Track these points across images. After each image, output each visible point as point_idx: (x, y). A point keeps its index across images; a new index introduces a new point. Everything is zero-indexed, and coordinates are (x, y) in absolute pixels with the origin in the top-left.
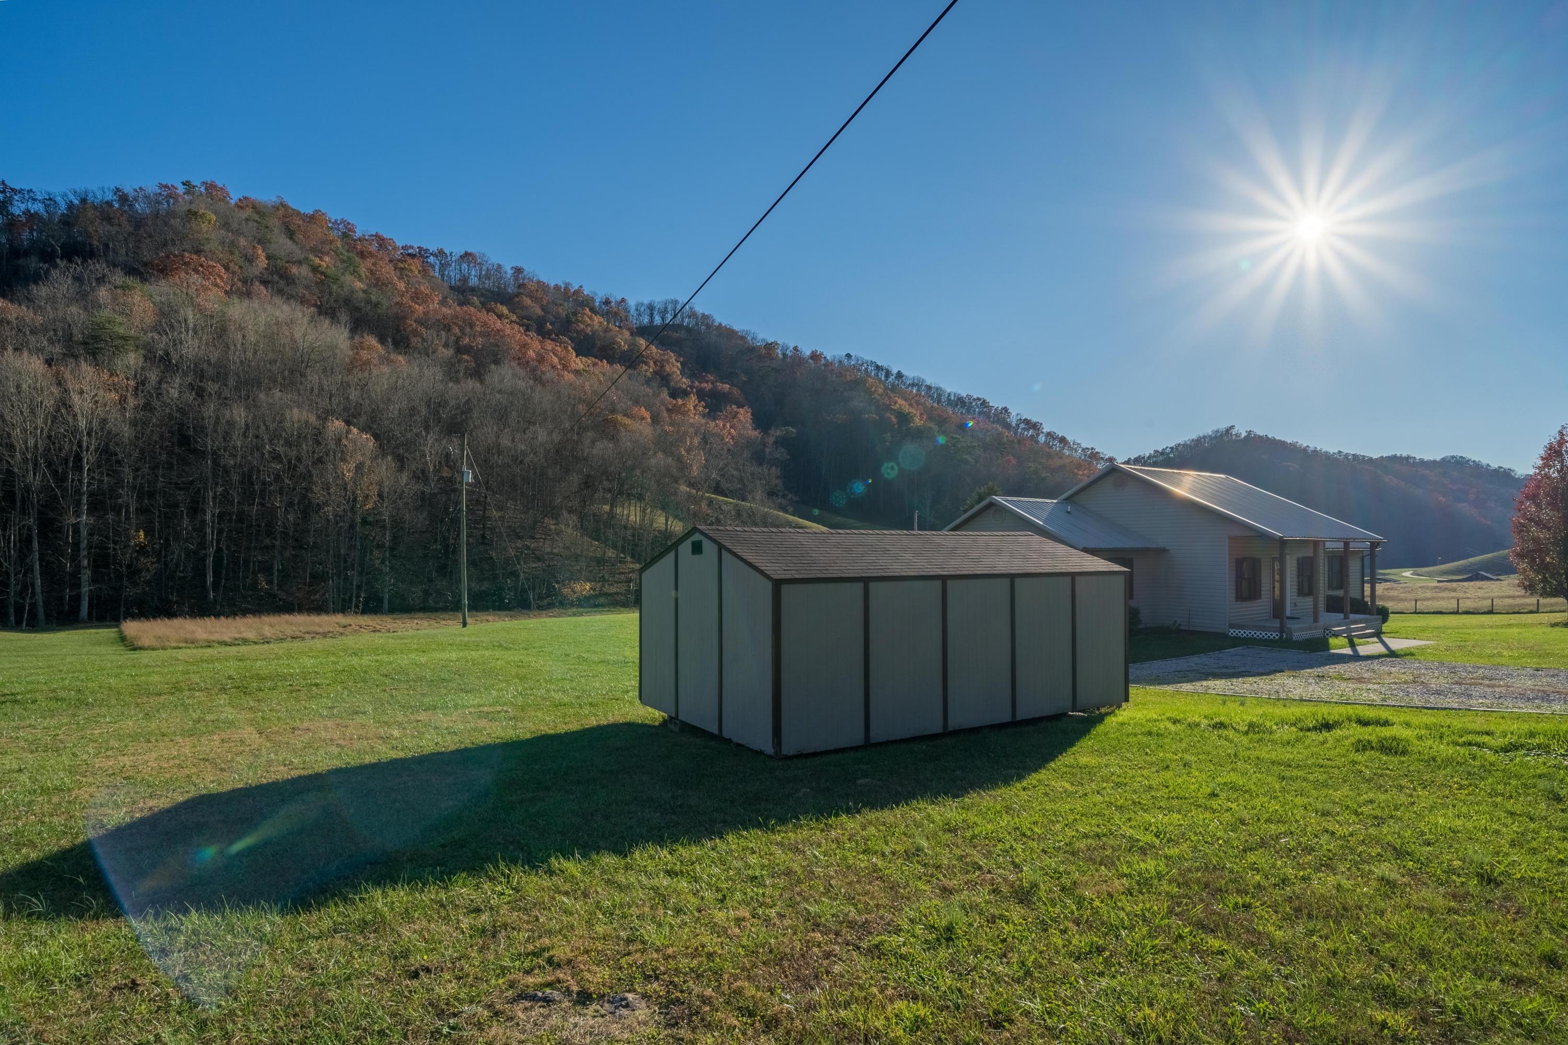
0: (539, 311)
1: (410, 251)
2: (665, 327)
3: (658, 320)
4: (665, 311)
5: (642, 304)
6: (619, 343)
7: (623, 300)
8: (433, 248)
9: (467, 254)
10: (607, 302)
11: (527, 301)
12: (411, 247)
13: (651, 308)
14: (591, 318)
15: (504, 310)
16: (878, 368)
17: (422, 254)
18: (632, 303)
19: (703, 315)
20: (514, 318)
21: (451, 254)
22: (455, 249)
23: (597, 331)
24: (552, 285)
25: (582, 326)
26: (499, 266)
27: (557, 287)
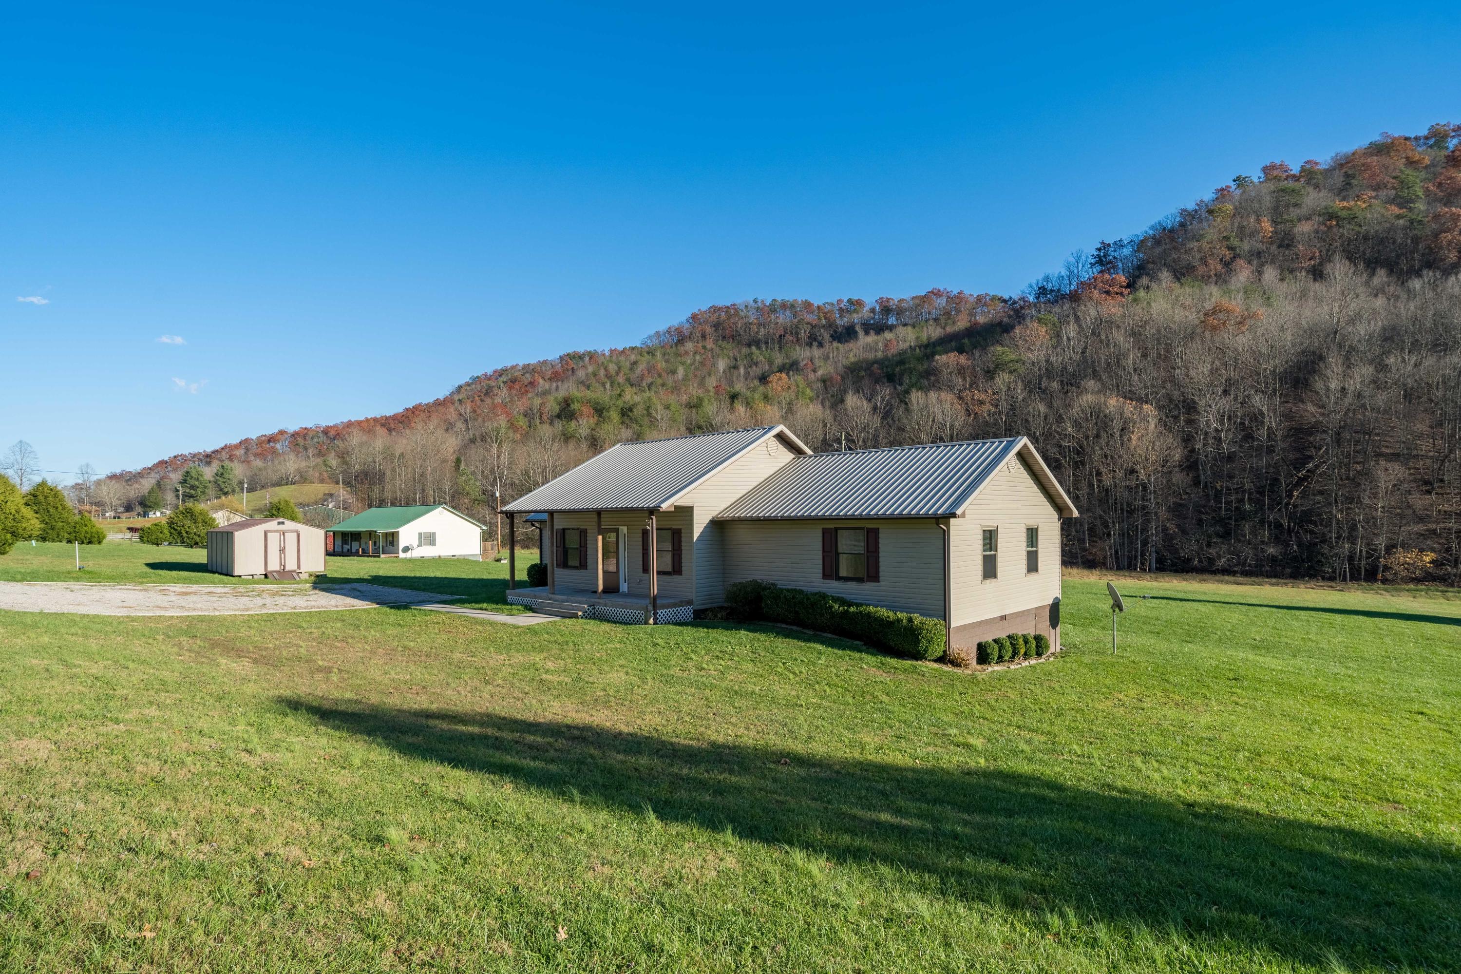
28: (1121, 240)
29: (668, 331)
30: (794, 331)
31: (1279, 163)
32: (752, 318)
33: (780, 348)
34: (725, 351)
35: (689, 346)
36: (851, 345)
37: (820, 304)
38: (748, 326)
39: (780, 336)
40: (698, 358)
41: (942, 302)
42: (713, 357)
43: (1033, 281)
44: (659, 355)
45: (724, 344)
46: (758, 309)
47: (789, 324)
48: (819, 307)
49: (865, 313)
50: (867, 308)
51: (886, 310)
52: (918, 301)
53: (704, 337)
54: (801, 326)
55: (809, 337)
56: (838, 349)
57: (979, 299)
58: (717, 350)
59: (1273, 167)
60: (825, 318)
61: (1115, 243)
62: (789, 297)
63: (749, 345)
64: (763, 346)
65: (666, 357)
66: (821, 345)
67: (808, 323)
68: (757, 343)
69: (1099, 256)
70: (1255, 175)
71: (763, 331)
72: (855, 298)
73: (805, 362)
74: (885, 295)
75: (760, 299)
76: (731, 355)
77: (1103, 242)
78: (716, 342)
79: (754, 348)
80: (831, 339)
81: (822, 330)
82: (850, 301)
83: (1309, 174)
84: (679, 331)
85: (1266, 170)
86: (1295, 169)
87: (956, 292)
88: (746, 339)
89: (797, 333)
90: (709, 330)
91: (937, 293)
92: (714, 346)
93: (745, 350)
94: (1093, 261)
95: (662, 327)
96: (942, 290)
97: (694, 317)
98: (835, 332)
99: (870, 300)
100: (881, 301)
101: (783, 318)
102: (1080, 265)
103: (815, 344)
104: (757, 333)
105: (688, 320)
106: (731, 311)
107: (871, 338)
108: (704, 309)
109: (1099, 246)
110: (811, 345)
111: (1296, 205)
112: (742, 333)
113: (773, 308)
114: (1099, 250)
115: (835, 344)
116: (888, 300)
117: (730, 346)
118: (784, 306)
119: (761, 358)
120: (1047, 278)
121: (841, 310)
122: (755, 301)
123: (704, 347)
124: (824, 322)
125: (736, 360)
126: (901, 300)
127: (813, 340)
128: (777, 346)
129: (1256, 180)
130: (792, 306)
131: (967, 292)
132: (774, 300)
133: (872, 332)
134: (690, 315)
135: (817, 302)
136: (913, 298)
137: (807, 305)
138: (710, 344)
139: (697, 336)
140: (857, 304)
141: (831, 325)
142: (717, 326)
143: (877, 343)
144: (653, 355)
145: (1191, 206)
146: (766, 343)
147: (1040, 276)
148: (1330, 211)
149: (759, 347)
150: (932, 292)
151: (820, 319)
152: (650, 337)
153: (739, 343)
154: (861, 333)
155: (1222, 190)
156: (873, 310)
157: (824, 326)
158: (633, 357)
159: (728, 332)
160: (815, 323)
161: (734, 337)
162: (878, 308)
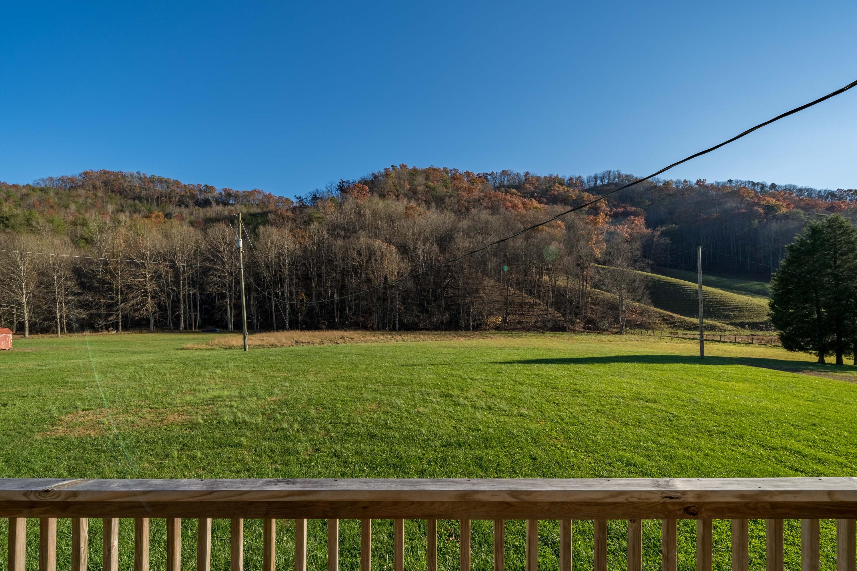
0: (532, 189)
1: (481, 175)
2: (603, 186)
3: (599, 183)
4: (603, 177)
5: (591, 177)
6: (571, 196)
7: (580, 177)
8: (489, 172)
9: (503, 171)
10: (571, 179)
11: (527, 185)
12: (480, 174)
13: (596, 178)
14: (558, 187)
15: (514, 191)
16: (754, 184)
17: (485, 175)
18: (585, 177)
19: (627, 176)
20: (519, 194)
21: (497, 173)
22: (498, 170)
23: (561, 193)
24: (543, 176)
25: (553, 192)
26: (518, 173)
27: (545, 178)
28: (349, 181)
29: (62, 179)
30: (169, 196)
31: (405, 164)
32: (136, 183)
33: (158, 204)
34: (113, 200)
35: (81, 192)
36: (208, 209)
37: (186, 184)
38: (132, 188)
39: (158, 197)
40: (89, 200)
41: (261, 197)
42: (103, 202)
43: (311, 191)
44: (52, 194)
45: (113, 195)
46: (140, 178)
47: (164, 192)
48: (185, 186)
49: (216, 193)
50: (217, 192)
51: (229, 195)
52: (247, 193)
53: (95, 188)
54: (173, 194)
55: (178, 202)
56: (199, 210)
57: (280, 198)
58: (107, 198)
59: (403, 165)
60: (190, 192)
61: (347, 181)
62: (165, 176)
63: (134, 199)
64: (145, 202)
65: (59, 196)
66: (187, 206)
67: (177, 193)
68: (140, 199)
69: (340, 186)
70: (398, 166)
71: (144, 192)
72: (209, 185)
73: (176, 214)
74: (228, 187)
75: (142, 172)
76: (119, 203)
77: (341, 180)
78: (106, 193)
79: (137, 202)
80: (194, 205)
81: (188, 199)
82: (206, 186)
83: (416, 171)
84: (72, 180)
86: (411, 168)
87: (267, 193)
88: (131, 195)
89: (170, 198)
90: (98, 183)
91: (259, 192)
92: (103, 195)
93: (130, 202)
94: (338, 187)
95: (56, 175)
96: (260, 190)
97: (86, 173)
99: (219, 188)
100: (225, 190)
101: (159, 188)
102: (332, 188)
103: (183, 206)
104: (140, 193)
105: (80, 175)
106: (119, 175)
107: (220, 208)
109: (340, 181)
110: (180, 206)
111: (415, 180)
112: (127, 190)
113: (152, 180)
114: (340, 183)
115: (197, 207)
116: (230, 190)
117: (118, 197)
118: (161, 180)
119: (143, 208)
120: (317, 191)
121: (200, 190)
122: (138, 173)
123: (95, 195)
124: (188, 194)
125: (123, 207)
126: (237, 191)
127: (181, 203)
128: (155, 204)
129: (398, 168)
130: (167, 181)
131: (273, 194)
132: (153, 176)
133: (220, 204)
134: (82, 172)
135: (184, 182)
136: (244, 192)
137: (177, 183)
138: (100, 193)
139: (89, 185)
140: (209, 189)
141: (193, 197)
142: (106, 183)
143: (224, 211)
144: (46, 192)
145: (376, 173)
146: (147, 200)
147: (315, 190)
148: (427, 185)
149: (141, 201)
150: (255, 190)
151: (186, 192)
152: (43, 180)
153: (125, 196)
154: (214, 204)
155: (387, 169)
156: (220, 194)
157: (189, 197)
158: (24, 191)
159: (116, 188)
160: (182, 194)
161: (121, 192)
162: (223, 193)
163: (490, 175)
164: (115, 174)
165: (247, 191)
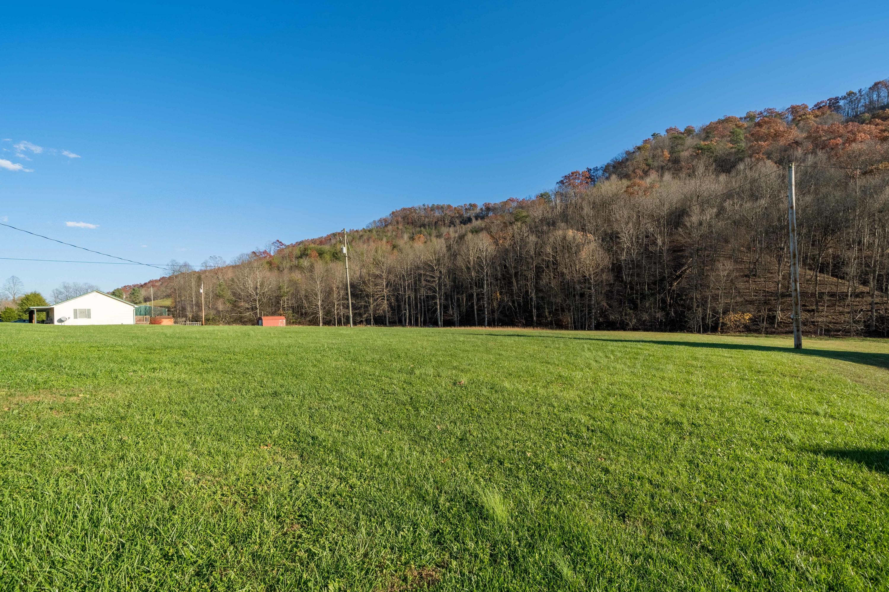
1: (822, 105)
8: (842, 95)
12: (821, 102)
17: (834, 101)
29: (380, 221)
30: (443, 219)
31: (674, 127)
32: (423, 213)
33: (436, 228)
34: (408, 230)
35: (390, 227)
36: (469, 224)
37: (456, 206)
38: (419, 217)
39: (436, 222)
40: (394, 233)
41: (514, 204)
42: (402, 233)
44: (374, 232)
45: (408, 226)
46: (425, 209)
47: (440, 216)
48: (455, 208)
49: (478, 210)
50: (479, 208)
51: (488, 209)
52: (503, 204)
53: (398, 223)
54: (446, 217)
55: (449, 222)
56: (462, 227)
58: (404, 230)
59: (671, 129)
60: (458, 213)
62: (441, 203)
63: (420, 227)
64: (427, 227)
65: (378, 233)
66: (455, 226)
67: (449, 216)
68: (424, 225)
70: (663, 133)
71: (427, 220)
72: (473, 203)
74: (487, 202)
76: (411, 232)
78: (404, 225)
79: (422, 228)
80: (460, 223)
81: (456, 219)
82: (470, 205)
83: (689, 131)
84: (385, 220)
85: (667, 131)
86: (682, 130)
88: (419, 223)
89: (444, 221)
90: (400, 219)
91: (511, 200)
92: (402, 228)
95: (377, 218)
97: (393, 213)
98: (463, 220)
99: (480, 204)
100: (485, 205)
101: (437, 214)
103: (452, 226)
104: (425, 220)
105: (390, 215)
106: (412, 210)
107: (478, 222)
108: (398, 209)
110: (450, 226)
111: (682, 145)
112: (417, 220)
113: (432, 209)
115: (462, 225)
116: (489, 204)
117: (411, 227)
118: (438, 207)
121: (466, 209)
122: (424, 205)
123: (398, 228)
124: (457, 215)
126: (495, 204)
127: (452, 223)
128: (434, 228)
129: (663, 135)
130: (442, 207)
132: (433, 205)
133: (479, 219)
134: (391, 213)
135: (454, 205)
136: (501, 203)
137: (449, 206)
138: (400, 227)
139: (394, 221)
140: (473, 206)
141: (461, 216)
142: (404, 218)
143: (481, 224)
144: (371, 232)
145: (631, 149)
146: (429, 226)
148: (698, 146)
149: (425, 228)
150: (510, 200)
151: (455, 213)
152: (370, 223)
153: (415, 226)
154: (474, 220)
155: (646, 140)
156: (481, 209)
157: (457, 217)
158: (361, 233)
159: (410, 221)
160: (452, 216)
161: (413, 223)
162: (484, 208)
163: (844, 98)
164: (410, 209)
165: (503, 202)
